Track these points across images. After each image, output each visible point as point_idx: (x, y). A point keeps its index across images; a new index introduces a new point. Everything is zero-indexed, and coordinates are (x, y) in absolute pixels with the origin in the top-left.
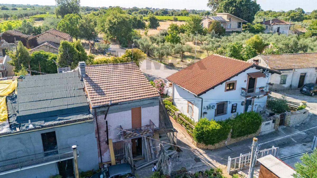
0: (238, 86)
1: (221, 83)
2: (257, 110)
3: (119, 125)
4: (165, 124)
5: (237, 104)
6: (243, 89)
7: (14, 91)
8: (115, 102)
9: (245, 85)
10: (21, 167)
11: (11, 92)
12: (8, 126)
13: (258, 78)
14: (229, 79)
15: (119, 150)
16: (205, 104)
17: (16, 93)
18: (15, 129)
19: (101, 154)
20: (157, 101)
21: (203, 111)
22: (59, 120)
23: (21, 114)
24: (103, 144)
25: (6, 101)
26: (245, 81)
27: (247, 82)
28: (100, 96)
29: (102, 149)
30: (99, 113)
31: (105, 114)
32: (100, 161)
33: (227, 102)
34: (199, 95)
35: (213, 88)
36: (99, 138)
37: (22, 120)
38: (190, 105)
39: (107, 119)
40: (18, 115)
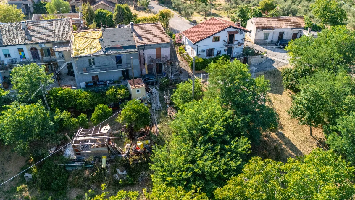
0: (222, 39)
1: (209, 37)
2: (236, 55)
3: (150, 56)
4: (174, 58)
5: (221, 50)
6: (224, 41)
7: (101, 37)
8: (148, 44)
9: (227, 39)
10: (108, 70)
11: (100, 37)
12: (102, 51)
13: (236, 34)
14: (214, 34)
15: (150, 69)
16: (200, 49)
17: (102, 37)
18: (105, 53)
19: (141, 70)
20: (169, 45)
21: (198, 53)
22: (123, 51)
23: (107, 47)
24: (142, 65)
25: (99, 41)
26: (226, 36)
27: (227, 37)
28: (141, 41)
29: (142, 67)
30: (140, 49)
31: (143, 49)
32: (141, 73)
33: (214, 48)
34: (195, 43)
35: (204, 39)
36: (140, 62)
37: (107, 49)
38: (193, 50)
39: (144, 52)
40: (105, 47)
